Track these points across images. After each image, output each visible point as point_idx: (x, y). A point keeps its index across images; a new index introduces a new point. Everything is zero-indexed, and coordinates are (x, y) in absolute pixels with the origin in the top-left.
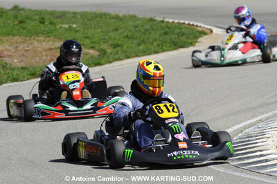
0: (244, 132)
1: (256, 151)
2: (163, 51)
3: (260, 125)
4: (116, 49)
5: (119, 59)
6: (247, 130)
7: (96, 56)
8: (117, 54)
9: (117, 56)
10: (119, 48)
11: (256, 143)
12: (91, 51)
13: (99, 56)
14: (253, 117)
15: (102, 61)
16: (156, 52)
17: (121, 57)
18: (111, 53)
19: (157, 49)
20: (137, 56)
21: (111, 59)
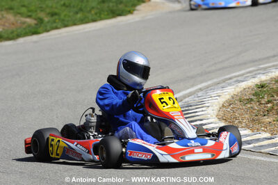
0: (184, 101)
1: (196, 121)
2: (101, 19)
3: (200, 94)
4: (54, 18)
5: (57, 28)
6: (187, 100)
7: (33, 25)
8: (55, 22)
9: (54, 25)
10: (57, 17)
11: (196, 112)
12: (28, 20)
13: (36, 24)
14: (193, 86)
15: (40, 30)
16: (94, 21)
17: (59, 26)
18: (48, 22)
19: (95, 17)
20: (75, 24)
21: (48, 28)
